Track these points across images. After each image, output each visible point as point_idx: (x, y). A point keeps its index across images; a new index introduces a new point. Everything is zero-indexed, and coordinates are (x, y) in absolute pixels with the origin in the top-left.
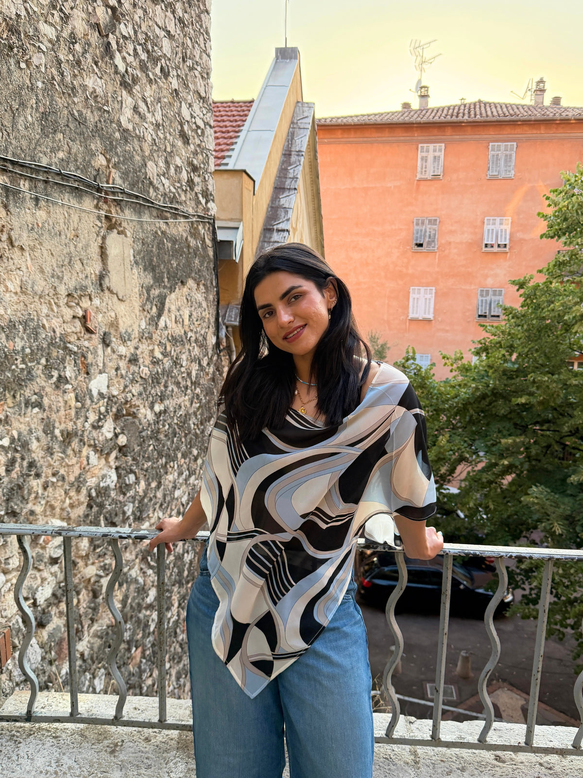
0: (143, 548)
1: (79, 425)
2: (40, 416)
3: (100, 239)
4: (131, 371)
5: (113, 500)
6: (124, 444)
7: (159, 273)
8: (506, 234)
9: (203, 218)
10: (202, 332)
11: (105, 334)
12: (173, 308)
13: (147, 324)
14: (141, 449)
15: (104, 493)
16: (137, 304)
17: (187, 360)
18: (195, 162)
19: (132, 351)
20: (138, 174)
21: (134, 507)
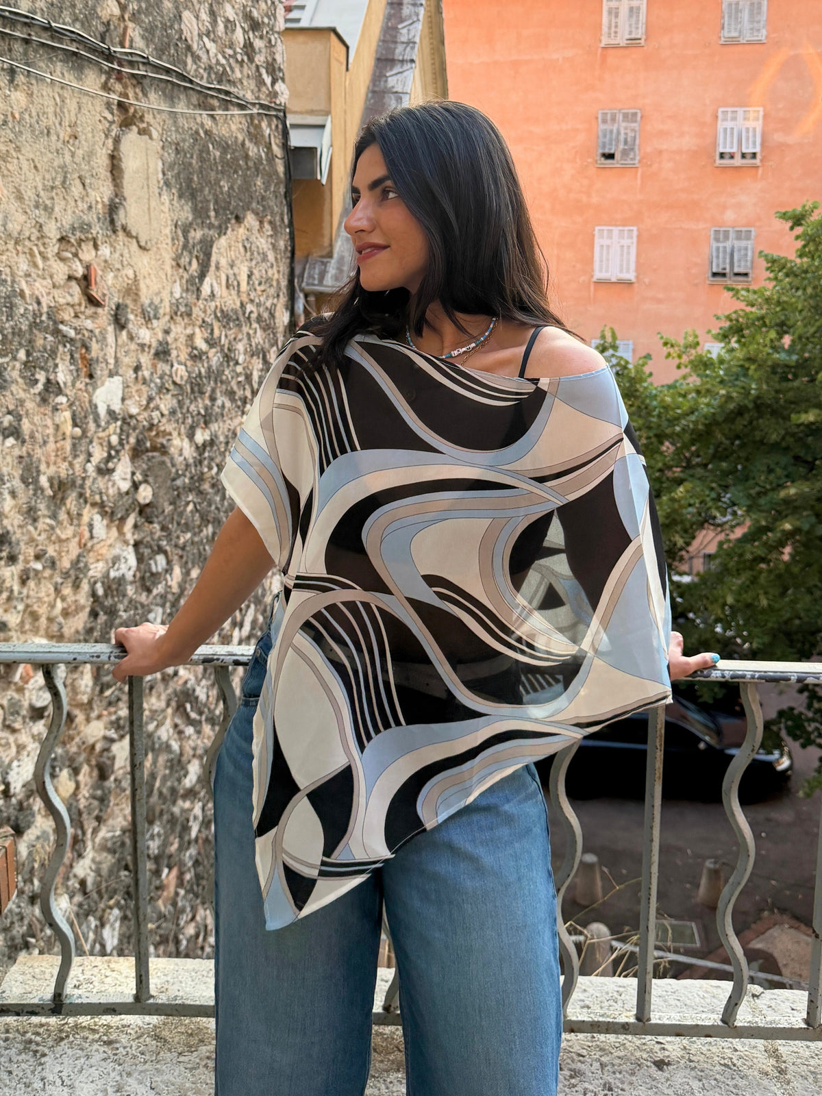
0: (178, 688)
1: (77, 467)
2: (17, 452)
3: (110, 142)
4: (159, 372)
5: (131, 601)
6: (147, 501)
7: (201, 202)
8: (755, 136)
9: (268, 108)
10: (268, 304)
11: (118, 307)
12: (223, 262)
13: (183, 290)
14: (175, 509)
15: (117, 590)
16: (168, 256)
17: (246, 352)
18: (255, 14)
19: (160, 336)
20: (169, 31)
21: (163, 613)
